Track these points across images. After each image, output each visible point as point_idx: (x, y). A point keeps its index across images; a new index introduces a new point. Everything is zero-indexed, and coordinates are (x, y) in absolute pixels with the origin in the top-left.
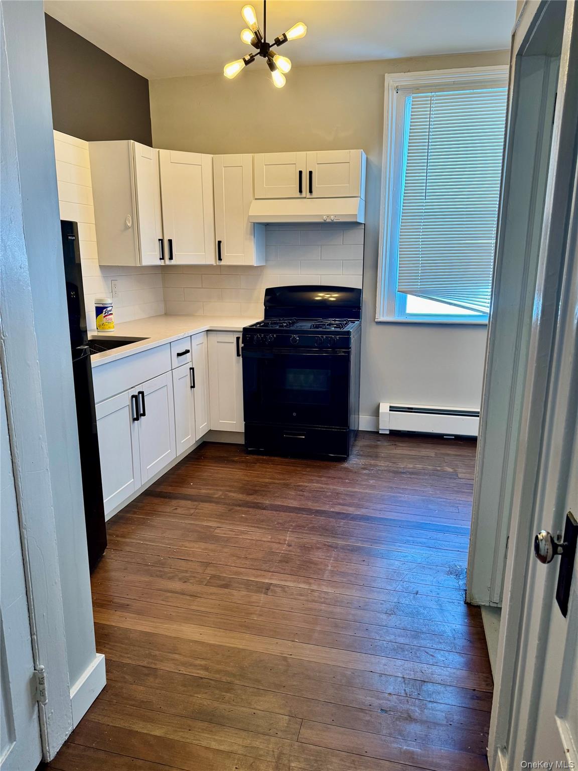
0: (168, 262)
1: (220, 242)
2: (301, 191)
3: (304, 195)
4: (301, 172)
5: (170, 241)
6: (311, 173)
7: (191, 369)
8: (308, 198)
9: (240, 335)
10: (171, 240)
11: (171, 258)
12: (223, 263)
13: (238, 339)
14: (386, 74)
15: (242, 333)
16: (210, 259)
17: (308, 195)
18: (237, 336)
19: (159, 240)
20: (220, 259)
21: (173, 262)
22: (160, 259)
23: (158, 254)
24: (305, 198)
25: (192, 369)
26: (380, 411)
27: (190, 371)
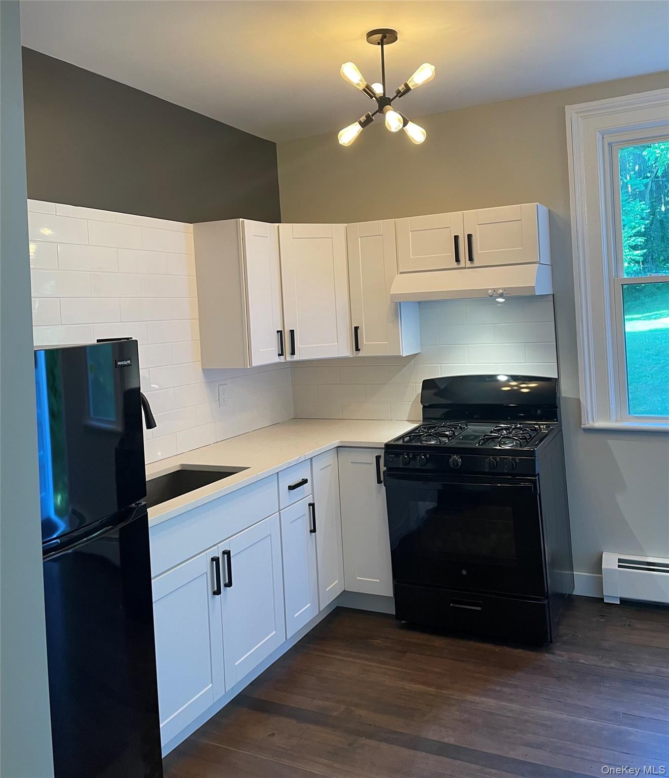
0: (289, 358)
1: (356, 329)
2: (458, 260)
3: (462, 264)
4: (456, 238)
5: (292, 332)
6: (470, 236)
7: (310, 505)
8: (469, 268)
9: (382, 453)
10: (293, 330)
11: (293, 353)
12: (361, 354)
13: (378, 458)
14: (567, 107)
15: (384, 451)
16: (344, 350)
17: (468, 264)
18: (377, 455)
19: (278, 332)
20: (357, 349)
21: (296, 358)
22: (279, 355)
23: (275, 349)
24: (464, 268)
25: (312, 505)
26: (603, 567)
27: (310, 508)
